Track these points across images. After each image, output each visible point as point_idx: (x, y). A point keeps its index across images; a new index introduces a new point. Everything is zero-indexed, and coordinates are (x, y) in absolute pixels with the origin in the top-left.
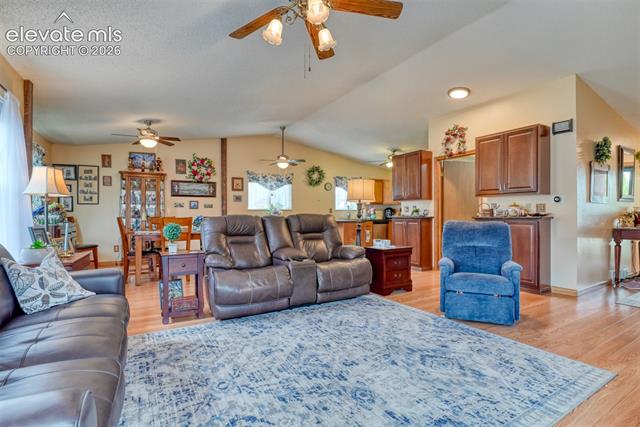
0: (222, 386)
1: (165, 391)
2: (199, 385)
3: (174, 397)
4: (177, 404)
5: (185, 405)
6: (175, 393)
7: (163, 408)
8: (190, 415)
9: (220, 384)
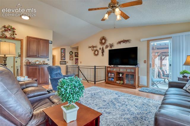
0: (133, 114)
1: (147, 122)
2: (137, 118)
3: (147, 119)
4: (147, 117)
5: (145, 116)
6: (146, 120)
7: (151, 118)
8: (146, 114)
9: (132, 115)
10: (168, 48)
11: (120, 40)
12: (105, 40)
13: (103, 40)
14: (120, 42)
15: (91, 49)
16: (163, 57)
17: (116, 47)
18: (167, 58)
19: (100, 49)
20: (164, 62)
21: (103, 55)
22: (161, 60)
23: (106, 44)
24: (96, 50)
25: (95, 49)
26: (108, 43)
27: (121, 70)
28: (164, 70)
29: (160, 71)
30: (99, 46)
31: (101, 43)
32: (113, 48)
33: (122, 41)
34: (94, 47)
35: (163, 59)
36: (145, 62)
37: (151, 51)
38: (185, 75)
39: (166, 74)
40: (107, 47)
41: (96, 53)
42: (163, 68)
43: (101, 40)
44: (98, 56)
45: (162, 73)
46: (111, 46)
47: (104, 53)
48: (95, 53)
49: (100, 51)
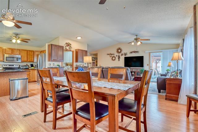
10: (160, 56)
11: (131, 51)
12: (121, 50)
13: (119, 50)
14: (132, 52)
15: (109, 55)
16: (158, 61)
17: (129, 55)
18: (161, 61)
19: (117, 56)
20: (158, 65)
21: (119, 60)
22: (156, 63)
23: (121, 53)
24: (114, 57)
25: (112, 55)
26: (123, 52)
27: (134, 70)
28: (159, 71)
29: (156, 71)
30: (116, 54)
31: (118, 52)
32: (127, 56)
33: (133, 52)
34: (112, 54)
35: (158, 63)
36: (148, 65)
37: (151, 58)
38: (168, 71)
39: (160, 73)
40: (122, 55)
41: (114, 58)
42: (158, 69)
43: (118, 50)
44: (115, 61)
45: (157, 72)
46: (125, 54)
47: (120, 59)
48: (112, 59)
49: (117, 58)
